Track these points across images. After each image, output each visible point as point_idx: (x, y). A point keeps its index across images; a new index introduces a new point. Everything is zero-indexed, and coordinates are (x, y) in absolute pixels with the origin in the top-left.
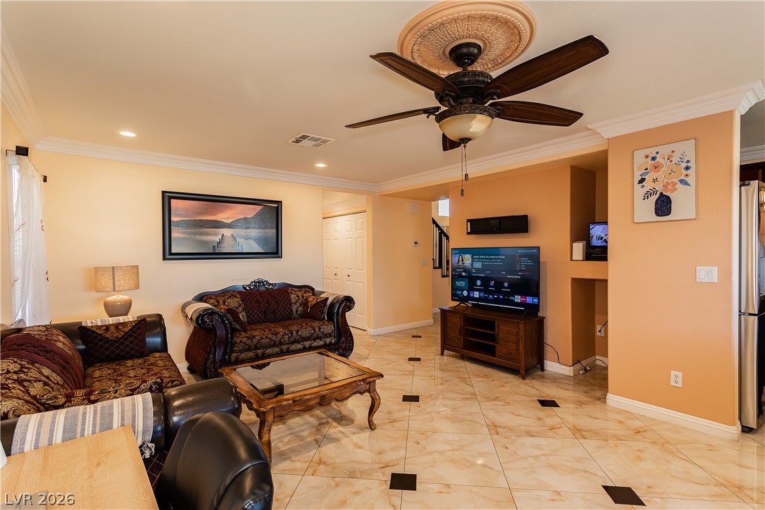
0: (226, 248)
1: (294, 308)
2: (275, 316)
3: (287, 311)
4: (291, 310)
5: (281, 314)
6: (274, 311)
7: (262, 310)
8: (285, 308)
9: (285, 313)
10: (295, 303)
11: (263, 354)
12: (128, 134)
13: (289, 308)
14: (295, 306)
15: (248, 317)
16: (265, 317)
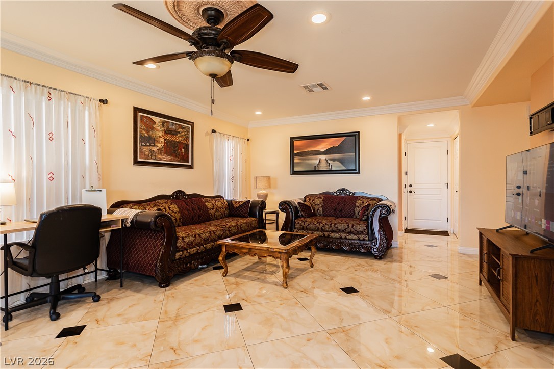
0: (323, 167)
1: (357, 210)
2: (341, 214)
3: (351, 211)
4: (354, 212)
5: (346, 213)
6: (341, 211)
7: (333, 208)
8: (349, 210)
9: (349, 213)
10: (358, 207)
11: (328, 236)
12: (259, 113)
13: (352, 210)
14: (358, 209)
15: (323, 212)
16: (335, 214)
